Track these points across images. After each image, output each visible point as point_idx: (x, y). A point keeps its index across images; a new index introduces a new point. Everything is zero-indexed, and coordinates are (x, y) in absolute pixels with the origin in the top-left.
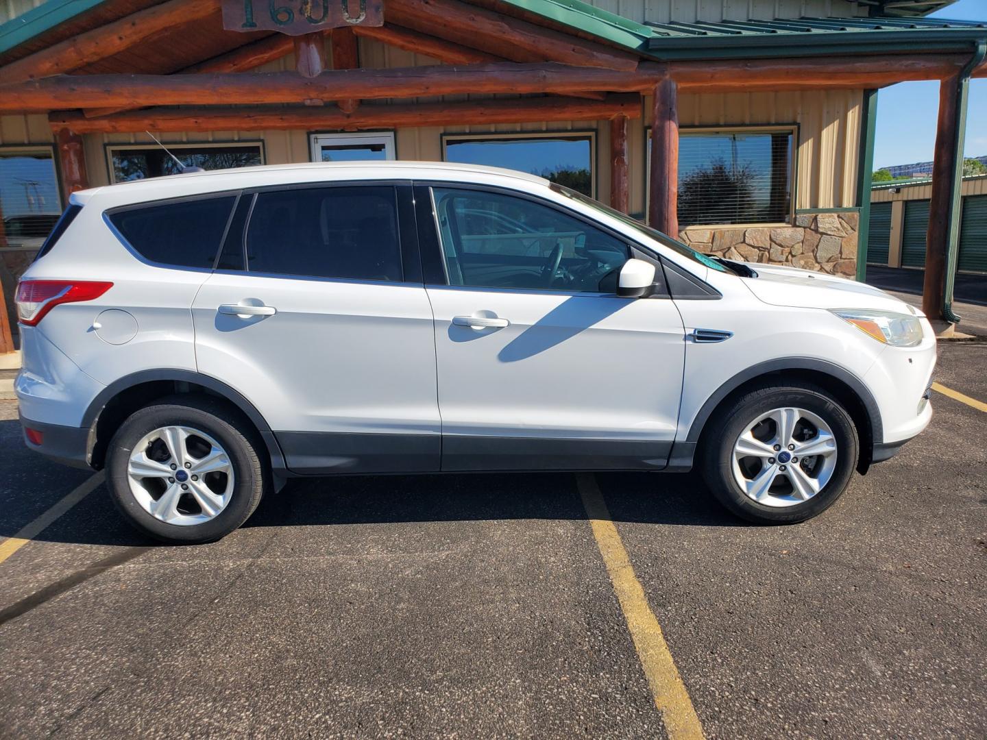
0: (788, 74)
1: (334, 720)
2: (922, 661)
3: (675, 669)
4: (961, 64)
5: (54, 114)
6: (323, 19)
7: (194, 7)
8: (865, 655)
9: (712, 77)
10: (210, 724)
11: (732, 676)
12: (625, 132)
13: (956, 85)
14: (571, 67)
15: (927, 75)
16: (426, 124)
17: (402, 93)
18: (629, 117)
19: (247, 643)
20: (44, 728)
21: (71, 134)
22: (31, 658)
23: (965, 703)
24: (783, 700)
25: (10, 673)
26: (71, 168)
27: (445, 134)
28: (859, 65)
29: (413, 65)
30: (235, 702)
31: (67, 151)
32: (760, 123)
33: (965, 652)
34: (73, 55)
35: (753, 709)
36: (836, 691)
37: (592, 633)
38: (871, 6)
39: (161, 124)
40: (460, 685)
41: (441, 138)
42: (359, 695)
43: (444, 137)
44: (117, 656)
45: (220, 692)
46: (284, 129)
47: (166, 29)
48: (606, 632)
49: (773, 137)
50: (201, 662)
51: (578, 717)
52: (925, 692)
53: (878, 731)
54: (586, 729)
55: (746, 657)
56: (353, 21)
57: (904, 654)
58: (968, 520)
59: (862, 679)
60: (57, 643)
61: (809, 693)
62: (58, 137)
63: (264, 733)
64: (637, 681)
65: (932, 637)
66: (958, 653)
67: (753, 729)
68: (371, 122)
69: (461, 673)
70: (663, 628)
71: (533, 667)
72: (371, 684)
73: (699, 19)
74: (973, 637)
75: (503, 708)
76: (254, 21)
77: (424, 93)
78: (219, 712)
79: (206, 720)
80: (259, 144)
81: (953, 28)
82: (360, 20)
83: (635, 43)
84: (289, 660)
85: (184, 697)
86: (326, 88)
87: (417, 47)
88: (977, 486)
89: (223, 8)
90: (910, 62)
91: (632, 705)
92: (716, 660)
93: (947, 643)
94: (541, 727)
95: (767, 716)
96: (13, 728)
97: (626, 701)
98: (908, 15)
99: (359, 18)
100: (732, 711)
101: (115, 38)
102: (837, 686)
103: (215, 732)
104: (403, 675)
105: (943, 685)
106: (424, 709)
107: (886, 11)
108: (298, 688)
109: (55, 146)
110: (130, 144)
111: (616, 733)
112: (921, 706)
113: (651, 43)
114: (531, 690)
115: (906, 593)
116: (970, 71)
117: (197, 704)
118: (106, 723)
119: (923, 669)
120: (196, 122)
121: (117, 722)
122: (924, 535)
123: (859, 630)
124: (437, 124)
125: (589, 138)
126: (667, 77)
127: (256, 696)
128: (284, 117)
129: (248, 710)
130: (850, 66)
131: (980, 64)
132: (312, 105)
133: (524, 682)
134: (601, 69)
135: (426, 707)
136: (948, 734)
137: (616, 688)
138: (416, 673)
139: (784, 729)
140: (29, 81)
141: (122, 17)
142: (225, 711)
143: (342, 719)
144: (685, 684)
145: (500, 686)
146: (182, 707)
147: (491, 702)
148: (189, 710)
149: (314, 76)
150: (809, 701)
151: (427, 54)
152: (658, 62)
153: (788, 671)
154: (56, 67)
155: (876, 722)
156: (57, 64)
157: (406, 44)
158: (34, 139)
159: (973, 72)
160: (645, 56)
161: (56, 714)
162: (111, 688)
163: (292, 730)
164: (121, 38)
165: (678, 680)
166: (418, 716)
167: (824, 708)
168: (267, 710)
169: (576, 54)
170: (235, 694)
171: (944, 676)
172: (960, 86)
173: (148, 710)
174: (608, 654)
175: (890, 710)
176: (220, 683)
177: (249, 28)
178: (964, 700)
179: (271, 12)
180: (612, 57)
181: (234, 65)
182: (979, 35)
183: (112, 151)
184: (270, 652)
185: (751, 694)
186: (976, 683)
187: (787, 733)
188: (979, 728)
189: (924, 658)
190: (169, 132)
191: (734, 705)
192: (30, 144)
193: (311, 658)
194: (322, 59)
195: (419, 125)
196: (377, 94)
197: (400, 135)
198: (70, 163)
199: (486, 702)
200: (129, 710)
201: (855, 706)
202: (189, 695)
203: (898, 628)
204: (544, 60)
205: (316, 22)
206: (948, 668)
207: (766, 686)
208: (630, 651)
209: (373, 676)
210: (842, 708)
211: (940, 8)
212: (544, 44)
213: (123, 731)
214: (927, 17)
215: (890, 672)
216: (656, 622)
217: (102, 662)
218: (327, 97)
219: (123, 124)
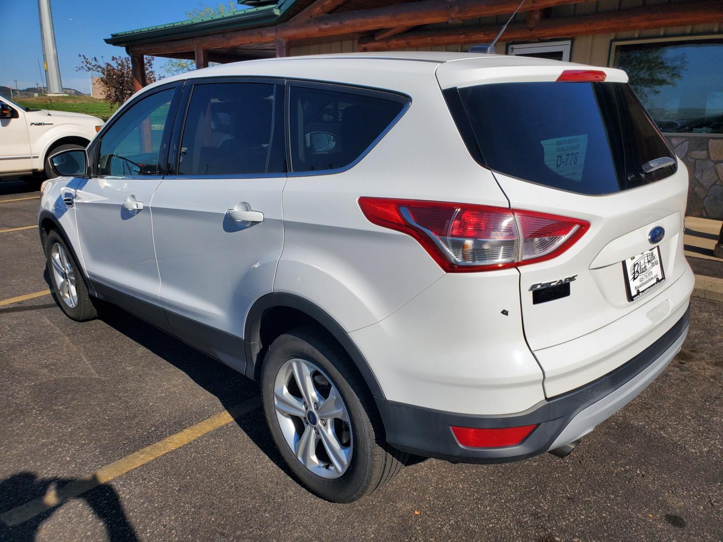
27: (615, 40)
39: (412, 42)
41: (611, 44)
43: (613, 43)
68: (549, 33)
140: (310, 20)
156: (322, 8)
197: (576, 43)
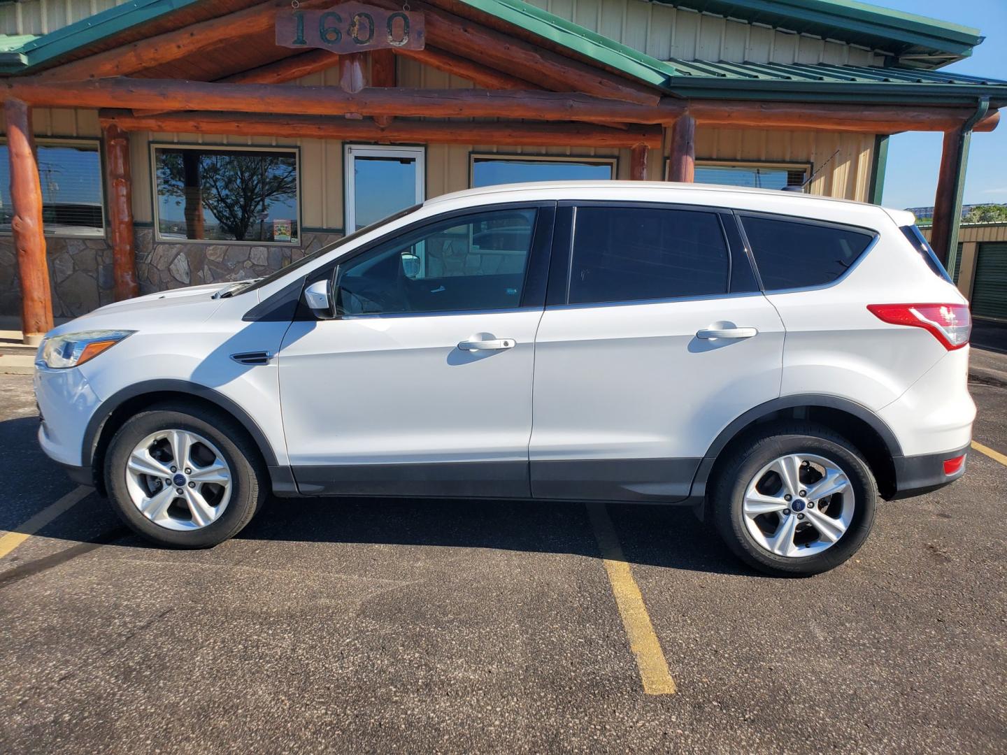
0: (801, 117)
1: (362, 644)
2: (860, 632)
3: (650, 625)
4: (964, 118)
5: (104, 112)
6: (368, 40)
7: (249, 22)
8: (812, 625)
9: (729, 116)
10: (259, 640)
11: (698, 633)
12: (645, 162)
13: (959, 138)
14: (597, 98)
15: (932, 127)
16: (456, 141)
17: (438, 113)
18: (649, 147)
19: (285, 584)
20: (120, 635)
21: (119, 130)
22: (102, 584)
23: (890, 664)
24: (738, 653)
25: (86, 594)
26: (116, 164)
27: (474, 152)
28: (867, 113)
29: (447, 88)
30: (278, 627)
31: (113, 146)
32: (775, 160)
33: (898, 627)
34: (134, 59)
35: (713, 658)
36: (783, 648)
37: (582, 595)
38: (886, 56)
39: (204, 126)
40: (468, 625)
41: (470, 156)
42: (382, 627)
43: (472, 155)
44: (176, 587)
45: (266, 619)
46: (320, 137)
47: (221, 41)
48: (594, 595)
49: (789, 174)
50: (247, 596)
51: (565, 655)
52: (857, 654)
53: (814, 678)
54: (572, 663)
55: (712, 621)
56: (396, 44)
57: (846, 626)
58: (923, 528)
59: (807, 641)
60: (124, 574)
61: (761, 649)
62: (105, 133)
63: (304, 649)
64: (618, 632)
65: (873, 615)
66: (892, 628)
67: (710, 671)
68: (404, 136)
69: (469, 618)
70: (643, 595)
71: (529, 616)
72: (393, 621)
73: (722, 58)
74: (908, 617)
75: (503, 644)
76: (304, 39)
77: (458, 114)
78: (265, 632)
79: (255, 637)
80: (296, 150)
81: (958, 83)
82: (402, 44)
83: (657, 80)
84: (323, 599)
85: (236, 620)
86: (366, 103)
87: (451, 68)
88: (938, 502)
89: (276, 25)
90: (915, 114)
91: (612, 648)
92: (686, 621)
93: (884, 620)
94: (534, 659)
95: (723, 663)
96: (94, 634)
97: (607, 645)
98: (921, 66)
99: (402, 41)
100: (694, 658)
101: (173, 46)
102: (785, 645)
103: (263, 646)
104: (420, 616)
105: (874, 650)
106: (437, 641)
107: (900, 61)
108: (331, 619)
109: (102, 141)
110: (172, 143)
111: (597, 667)
112: (853, 663)
113: (673, 81)
114: (527, 633)
115: (857, 582)
116: (972, 125)
117: (247, 625)
118: (173, 633)
119: (860, 637)
120: (238, 126)
121: (181, 634)
122: (882, 538)
123: (811, 606)
124: (466, 142)
125: (611, 164)
126: (687, 113)
127: (296, 623)
128: (321, 127)
129: (290, 633)
130: (859, 113)
131: (982, 119)
132: (352, 118)
133: (522, 626)
134: (625, 102)
135: (439, 640)
136: (872, 685)
137: (600, 636)
138: (431, 615)
139: (736, 673)
140: (90, 80)
141: (181, 27)
142: (270, 632)
143: (369, 644)
144: (658, 637)
145: (502, 628)
146: (235, 626)
147: (494, 639)
148: (241, 629)
149: (356, 92)
150: (760, 655)
151: (462, 76)
152: (679, 99)
153: (746, 632)
154: (116, 69)
155: (813, 672)
156: (117, 67)
157: (441, 64)
158: (82, 132)
159: (975, 126)
160: (668, 93)
161: (130, 626)
162: (174, 610)
163: (327, 649)
164: (179, 47)
165: (652, 633)
166: (432, 645)
167: (771, 660)
168: (306, 634)
169: (603, 87)
170: (278, 621)
171: (876, 644)
172: (962, 138)
173: (207, 627)
174: (595, 611)
175: (826, 664)
176: (265, 613)
177: (298, 45)
178: (890, 661)
179: (321, 32)
180: (635, 91)
181: (278, 75)
182: (983, 91)
183: (156, 149)
184: (306, 592)
185: (712, 647)
186: (902, 651)
187: (738, 676)
188: (899, 682)
189: (862, 629)
190: (210, 134)
191: (697, 654)
192: (78, 138)
193: (341, 599)
194: (365, 77)
195: (449, 142)
196: (413, 112)
197: (430, 151)
198: (116, 158)
199: (489, 639)
200: (191, 626)
201: (797, 660)
202: (239, 619)
203: (845, 607)
204: (573, 90)
205: (362, 42)
206: (881, 638)
207: (726, 642)
208: (614, 610)
209: (395, 614)
210: (787, 661)
211: (954, 62)
212: (573, 75)
213: (187, 640)
214: (937, 70)
215: (831, 638)
216: (638, 590)
217: (165, 590)
218: (366, 112)
219: (169, 124)
